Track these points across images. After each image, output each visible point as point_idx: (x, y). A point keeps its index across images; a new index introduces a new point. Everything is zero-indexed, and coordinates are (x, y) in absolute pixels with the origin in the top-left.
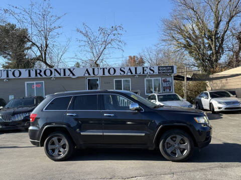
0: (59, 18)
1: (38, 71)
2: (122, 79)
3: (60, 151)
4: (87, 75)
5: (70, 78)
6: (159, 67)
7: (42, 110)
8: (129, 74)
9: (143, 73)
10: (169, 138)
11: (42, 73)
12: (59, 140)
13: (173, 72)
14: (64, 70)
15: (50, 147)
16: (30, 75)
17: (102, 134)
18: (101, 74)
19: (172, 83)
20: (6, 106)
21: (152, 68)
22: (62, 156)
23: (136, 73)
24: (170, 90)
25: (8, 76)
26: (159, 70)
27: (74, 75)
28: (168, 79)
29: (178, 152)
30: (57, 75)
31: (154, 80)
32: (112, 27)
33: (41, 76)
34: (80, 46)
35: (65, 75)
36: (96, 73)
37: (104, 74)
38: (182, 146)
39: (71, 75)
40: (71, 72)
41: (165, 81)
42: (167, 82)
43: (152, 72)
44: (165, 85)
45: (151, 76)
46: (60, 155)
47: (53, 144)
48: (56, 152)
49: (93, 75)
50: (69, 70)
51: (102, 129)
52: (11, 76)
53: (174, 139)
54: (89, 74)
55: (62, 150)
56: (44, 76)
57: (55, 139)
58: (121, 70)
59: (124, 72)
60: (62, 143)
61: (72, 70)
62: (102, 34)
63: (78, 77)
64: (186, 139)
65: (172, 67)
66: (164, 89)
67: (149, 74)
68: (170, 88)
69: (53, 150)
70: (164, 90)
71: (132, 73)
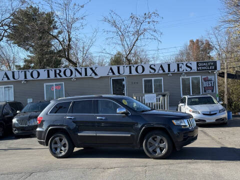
0: (82, 7)
1: (58, 72)
2: (153, 79)
3: (61, 150)
4: (111, 74)
5: (92, 77)
6: (198, 63)
7: (47, 114)
8: (161, 72)
9: (178, 70)
10: (151, 138)
11: (62, 74)
12: (61, 140)
13: (216, 69)
14: (86, 69)
15: (53, 146)
16: (49, 76)
17: (95, 135)
18: (127, 73)
19: (214, 83)
20: (23, 111)
21: (188, 65)
22: (63, 153)
23: (169, 71)
24: (213, 91)
25: (26, 77)
26: (198, 66)
27: (96, 74)
28: (209, 77)
29: (158, 150)
30: (78, 76)
31: (192, 78)
32: (145, 14)
33: (60, 76)
34: (107, 39)
35: (86, 75)
36: (121, 72)
37: (130, 73)
38: (162, 145)
39: (93, 75)
40: (93, 71)
41: (206, 80)
42: (208, 81)
43: (189, 69)
44: (206, 84)
45: (188, 74)
46: (61, 153)
47: (56, 143)
48: (58, 151)
49: (118, 74)
50: (91, 69)
51: (96, 131)
52: (29, 77)
53: (156, 139)
54: (114, 74)
55: (63, 148)
56: (64, 77)
57: (57, 139)
58: (151, 67)
59: (155, 70)
60: (63, 142)
61: (94, 69)
62: (134, 23)
63: (101, 77)
64: (164, 139)
65: (215, 63)
66: (205, 89)
67: (185, 71)
68: (212, 88)
69: (56, 149)
70: (205, 91)
71: (164, 71)
